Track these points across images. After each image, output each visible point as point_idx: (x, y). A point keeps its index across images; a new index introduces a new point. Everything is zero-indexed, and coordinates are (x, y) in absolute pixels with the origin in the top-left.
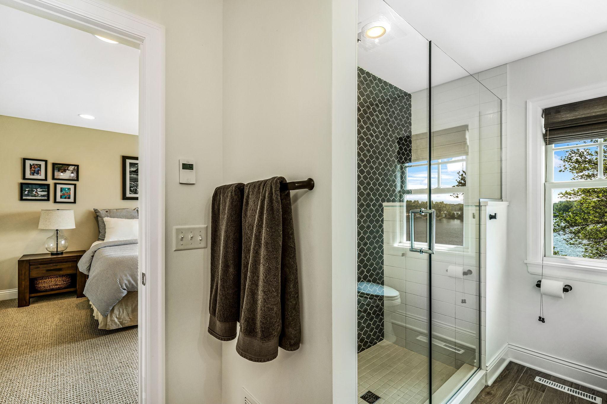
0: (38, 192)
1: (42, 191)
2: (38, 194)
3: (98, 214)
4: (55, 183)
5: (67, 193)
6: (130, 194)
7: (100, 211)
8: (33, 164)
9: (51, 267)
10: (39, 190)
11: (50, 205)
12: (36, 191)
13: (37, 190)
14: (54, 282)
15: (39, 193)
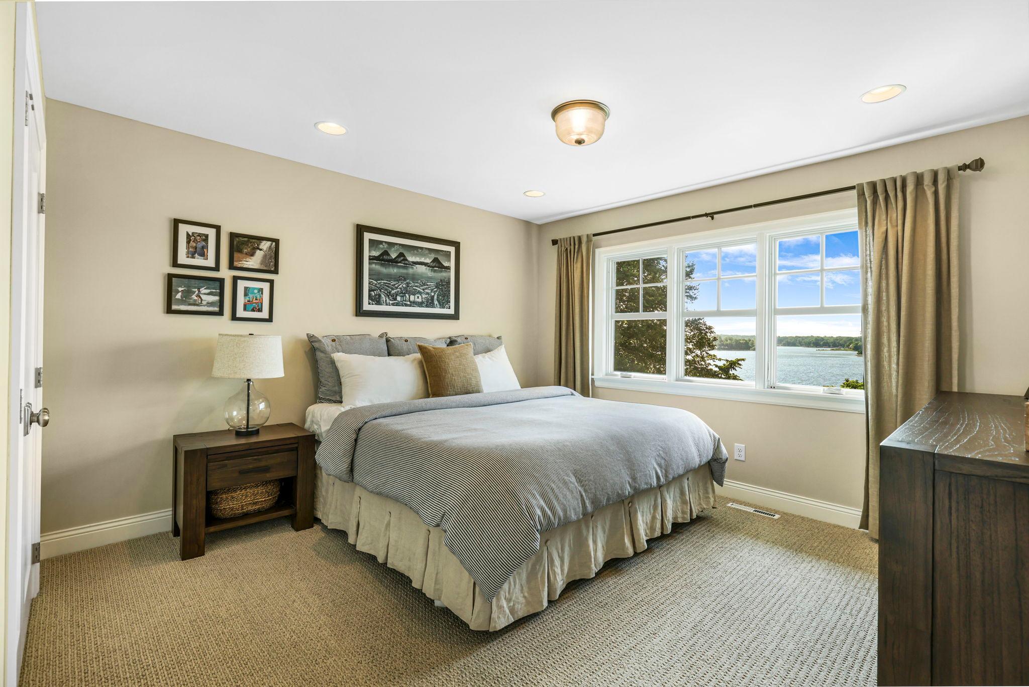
0: (201, 296)
1: (208, 294)
2: (202, 300)
3: (316, 345)
4: (234, 277)
5: (256, 299)
6: (369, 304)
7: (320, 338)
8: (192, 233)
9: (250, 463)
10: (203, 290)
11: (223, 324)
12: (197, 292)
13: (199, 291)
14: (251, 496)
15: (203, 297)
